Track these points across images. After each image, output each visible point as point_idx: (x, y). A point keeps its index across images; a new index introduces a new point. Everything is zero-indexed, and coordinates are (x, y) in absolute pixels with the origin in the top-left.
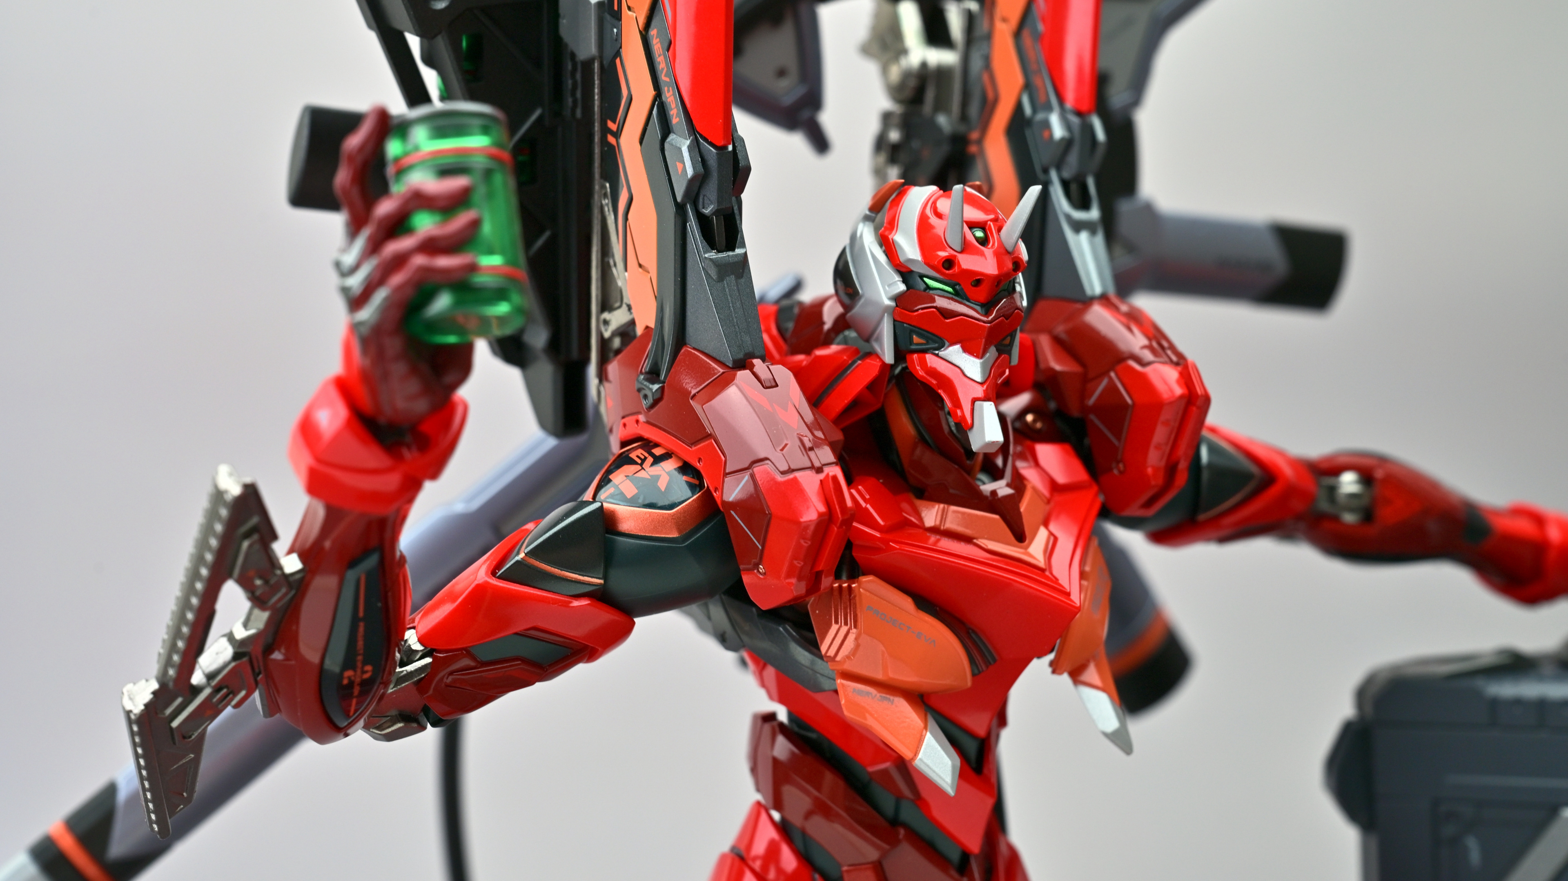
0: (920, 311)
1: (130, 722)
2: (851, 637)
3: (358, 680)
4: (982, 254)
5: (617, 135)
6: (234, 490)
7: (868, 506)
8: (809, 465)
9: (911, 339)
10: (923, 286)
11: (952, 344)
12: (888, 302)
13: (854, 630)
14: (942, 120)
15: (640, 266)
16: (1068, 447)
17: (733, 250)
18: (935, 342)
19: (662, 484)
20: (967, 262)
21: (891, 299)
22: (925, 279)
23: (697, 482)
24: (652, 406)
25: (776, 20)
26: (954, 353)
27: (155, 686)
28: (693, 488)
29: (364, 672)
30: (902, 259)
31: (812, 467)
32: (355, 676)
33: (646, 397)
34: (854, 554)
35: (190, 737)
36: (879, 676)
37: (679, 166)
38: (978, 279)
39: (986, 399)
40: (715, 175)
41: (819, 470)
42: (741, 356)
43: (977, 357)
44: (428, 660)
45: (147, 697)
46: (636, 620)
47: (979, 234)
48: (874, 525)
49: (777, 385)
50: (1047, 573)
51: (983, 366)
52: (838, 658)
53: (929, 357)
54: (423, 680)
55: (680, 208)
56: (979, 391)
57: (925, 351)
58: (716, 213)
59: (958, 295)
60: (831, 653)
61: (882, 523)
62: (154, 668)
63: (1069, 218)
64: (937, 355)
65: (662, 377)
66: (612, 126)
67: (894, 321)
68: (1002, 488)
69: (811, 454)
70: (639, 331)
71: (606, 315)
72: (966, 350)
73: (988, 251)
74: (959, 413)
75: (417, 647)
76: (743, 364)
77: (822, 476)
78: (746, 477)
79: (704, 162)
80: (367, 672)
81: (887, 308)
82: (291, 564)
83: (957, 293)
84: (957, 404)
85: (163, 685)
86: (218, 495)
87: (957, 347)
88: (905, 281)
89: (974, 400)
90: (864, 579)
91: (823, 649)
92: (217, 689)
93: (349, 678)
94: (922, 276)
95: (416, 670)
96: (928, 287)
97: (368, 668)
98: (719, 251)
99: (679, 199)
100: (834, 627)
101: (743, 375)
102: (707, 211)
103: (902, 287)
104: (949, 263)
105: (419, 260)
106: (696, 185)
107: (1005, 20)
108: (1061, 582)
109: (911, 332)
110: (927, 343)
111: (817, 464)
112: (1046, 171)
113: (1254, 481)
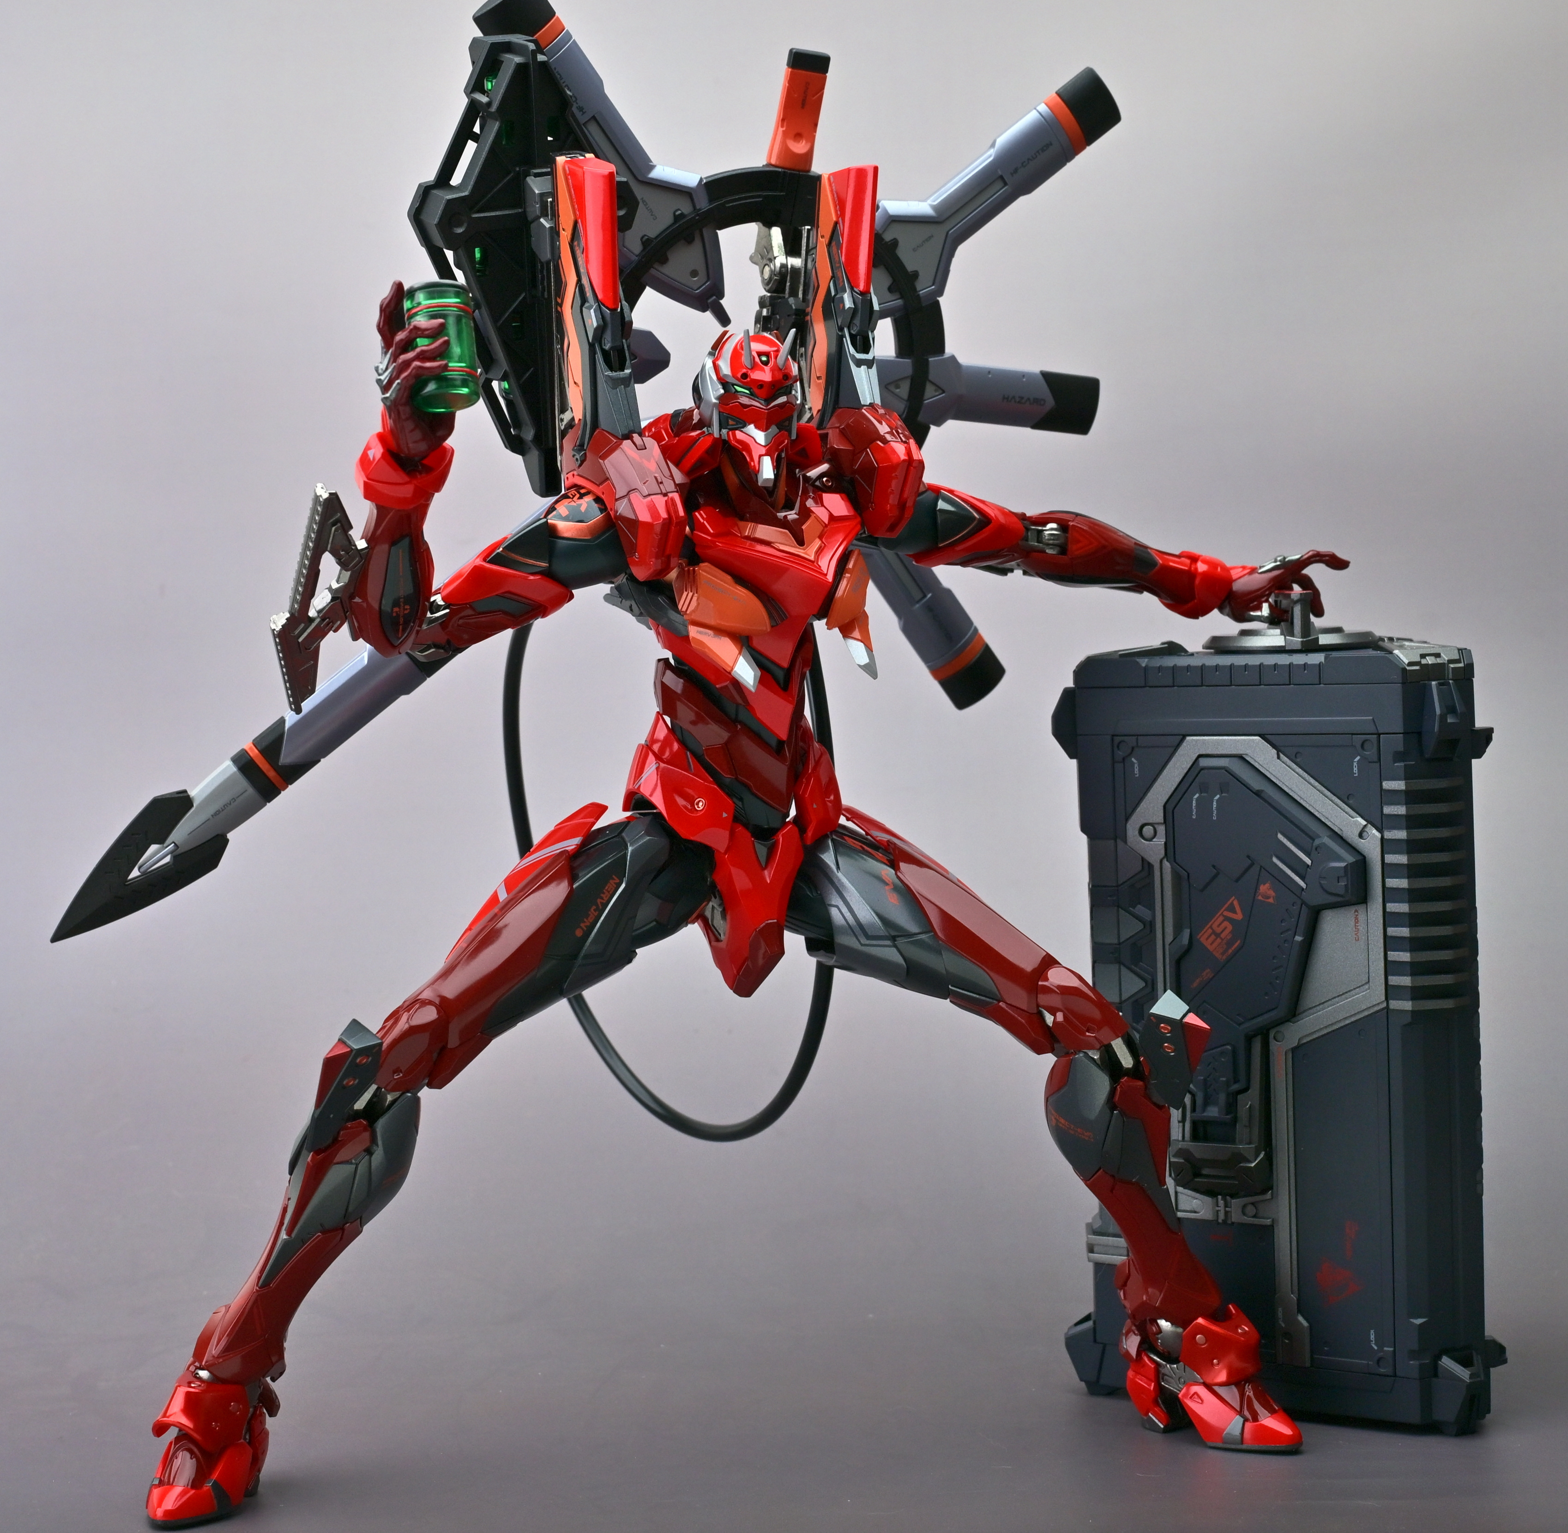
0: (731, 405)
1: (275, 636)
2: (695, 599)
3: (401, 614)
4: (763, 370)
5: (561, 305)
6: (325, 495)
7: (705, 522)
8: (660, 492)
9: (728, 422)
10: (734, 390)
11: (750, 424)
12: (714, 401)
13: (696, 595)
14: (791, 300)
15: (575, 383)
16: (843, 495)
17: (623, 371)
18: (741, 423)
19: (583, 509)
20: (757, 375)
21: (716, 399)
22: (735, 387)
23: (603, 508)
24: (580, 466)
25: (690, 241)
26: (751, 429)
27: (288, 615)
28: (602, 511)
29: (405, 609)
30: (721, 375)
31: (662, 493)
32: (400, 611)
33: (577, 459)
34: (696, 550)
35: (310, 649)
36: (712, 622)
37: (590, 321)
38: (761, 384)
39: (766, 455)
40: (610, 326)
41: (665, 495)
42: (626, 432)
43: (763, 431)
44: (447, 611)
45: (284, 621)
46: (574, 591)
47: (764, 359)
48: (708, 533)
49: (646, 448)
50: (815, 564)
51: (766, 436)
52: (688, 612)
53: (737, 432)
54: (444, 622)
55: (591, 346)
56: (763, 451)
57: (736, 429)
58: (612, 348)
59: (752, 395)
60: (684, 609)
61: (712, 531)
62: (287, 605)
63: (853, 357)
64: (742, 431)
65: (585, 448)
66: (559, 301)
67: (719, 412)
68: (792, 515)
69: (661, 485)
70: (577, 421)
71: (562, 416)
72: (757, 427)
73: (767, 369)
74: (752, 464)
75: (441, 603)
76: (628, 436)
77: (666, 498)
78: (626, 500)
79: (603, 318)
80: (407, 609)
81: (715, 404)
82: (361, 544)
83: (752, 394)
84: (752, 459)
85: (292, 614)
86: (317, 498)
87: (752, 426)
88: (724, 388)
89: (760, 456)
90: (702, 565)
91: (680, 607)
92: (323, 619)
93: (396, 612)
94: (733, 385)
95: (441, 616)
96: (736, 391)
97: (407, 607)
98: (616, 371)
99: (591, 341)
100: (685, 594)
101: (627, 443)
102: (607, 347)
103: (722, 391)
104: (745, 376)
105: (417, 363)
106: (600, 331)
107: (822, 237)
108: (822, 568)
109: (728, 418)
110: (737, 424)
111: (664, 491)
112: (841, 329)
113: (975, 522)
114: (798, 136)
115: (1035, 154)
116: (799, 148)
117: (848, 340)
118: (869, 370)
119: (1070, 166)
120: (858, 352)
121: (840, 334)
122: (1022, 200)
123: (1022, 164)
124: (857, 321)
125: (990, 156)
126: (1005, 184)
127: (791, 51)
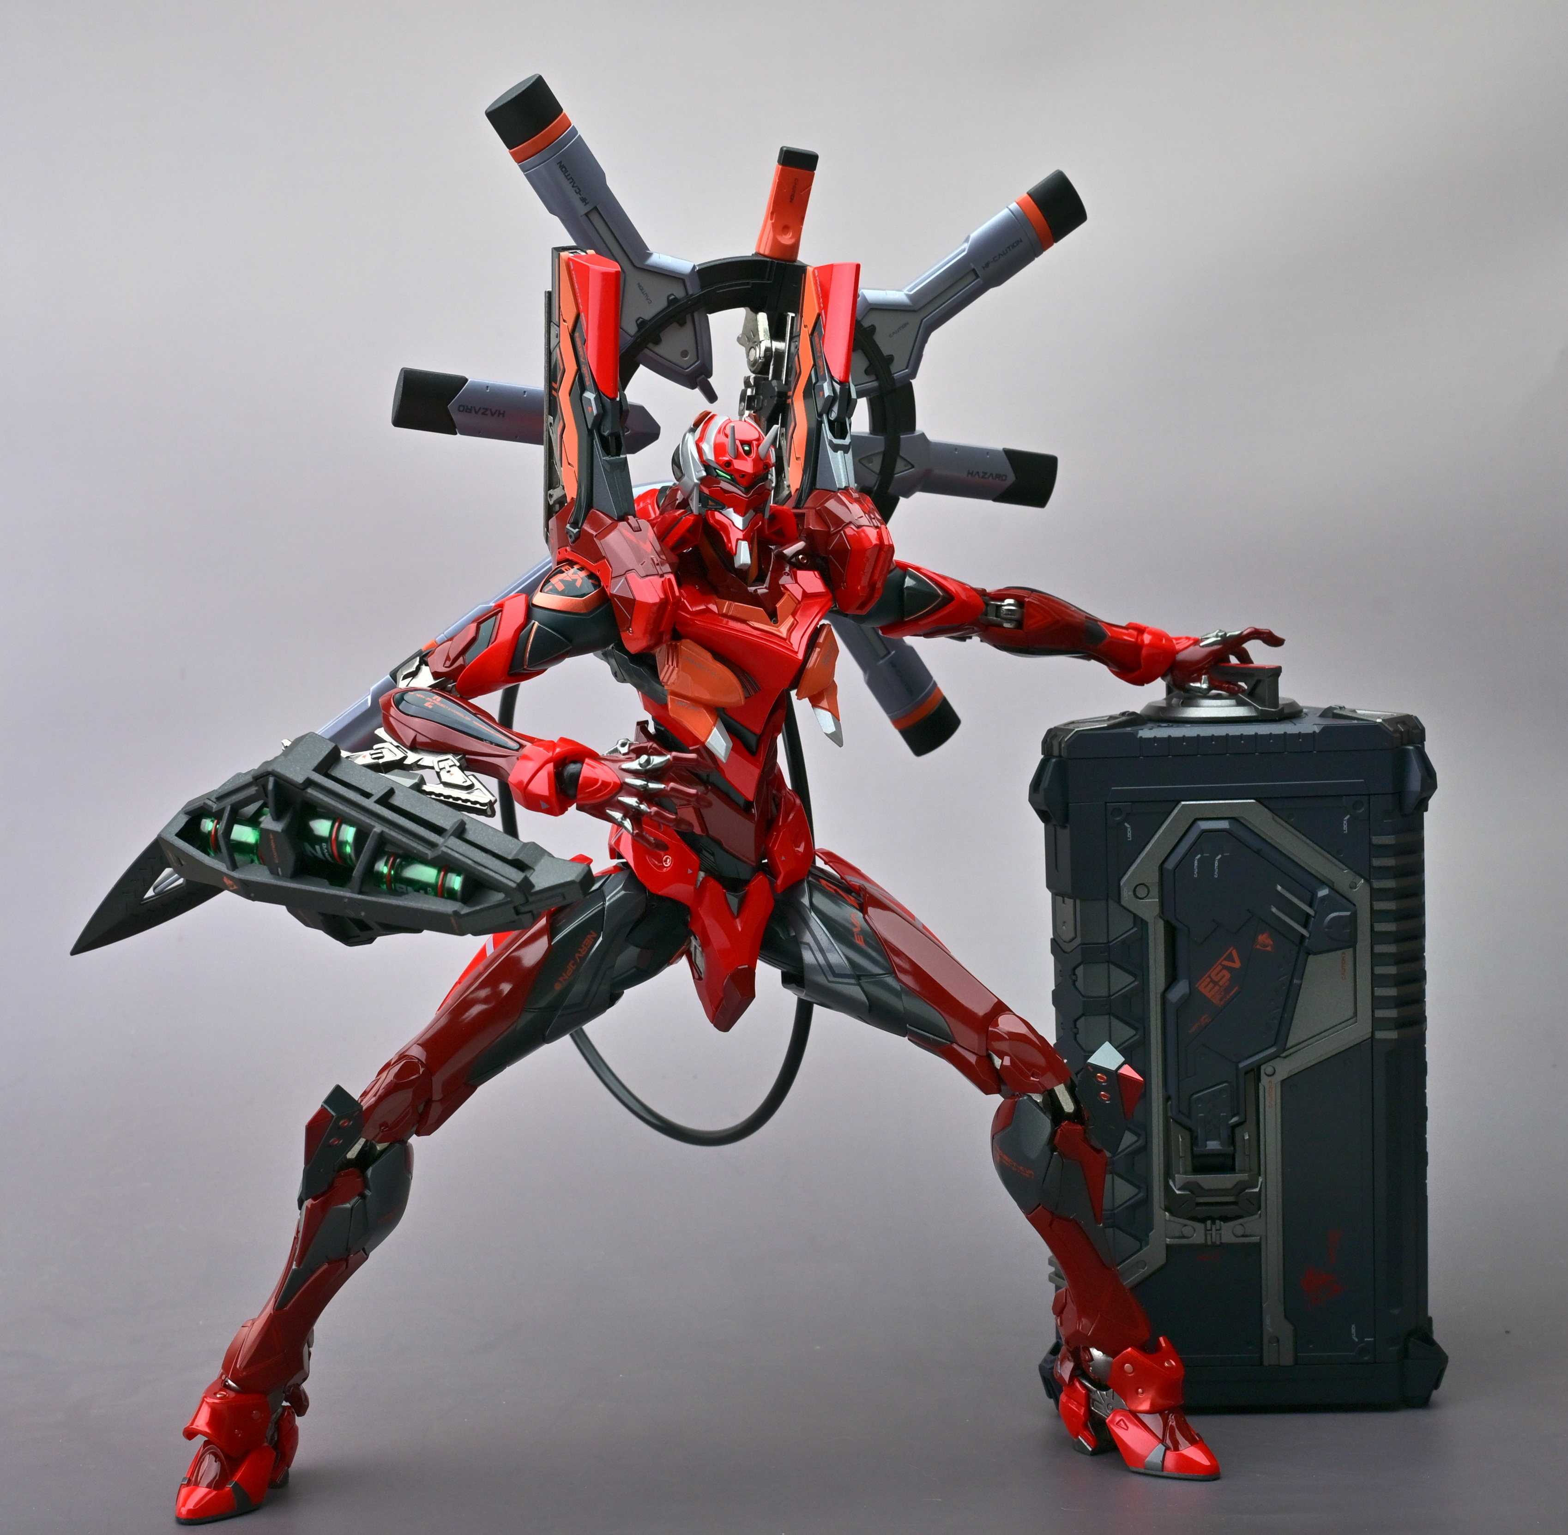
0: (713, 488)
2: (675, 672)
4: (745, 460)
5: (558, 390)
7: (686, 600)
8: (657, 573)
9: (707, 503)
10: (714, 474)
11: (728, 508)
12: (696, 481)
13: (677, 668)
15: (570, 464)
16: (817, 573)
17: (619, 456)
18: (721, 506)
19: (578, 584)
20: (738, 465)
21: (698, 480)
22: (717, 471)
23: (596, 582)
24: (574, 542)
28: (594, 585)
30: (706, 459)
33: (571, 536)
36: (690, 694)
37: (590, 409)
38: (743, 474)
39: (743, 539)
40: (607, 414)
41: (662, 576)
42: (622, 514)
43: (741, 516)
47: (747, 448)
48: (688, 611)
49: (640, 530)
50: (787, 641)
51: (744, 521)
52: (669, 684)
53: (718, 514)
55: (590, 431)
56: (740, 535)
57: (717, 511)
58: (608, 435)
59: (733, 482)
60: (665, 681)
61: (692, 610)
63: (831, 444)
64: (721, 514)
65: (580, 525)
66: (555, 386)
67: (700, 493)
68: (761, 589)
69: (656, 567)
70: (569, 499)
72: (735, 511)
73: (748, 459)
74: (730, 545)
76: (623, 518)
77: (663, 579)
78: (621, 579)
79: (601, 407)
81: (696, 484)
83: (732, 480)
84: (729, 541)
87: (731, 510)
88: (706, 472)
89: (738, 540)
90: (683, 641)
91: (661, 679)
94: (715, 469)
96: (717, 475)
98: (612, 456)
99: (589, 427)
100: (667, 666)
101: (623, 525)
102: (604, 433)
103: (704, 474)
104: (727, 463)
106: (598, 420)
108: (793, 646)
109: (707, 499)
110: (717, 507)
111: (660, 573)
112: (820, 415)
113: (940, 599)
114: (785, 229)
115: (1006, 250)
116: (786, 239)
117: (826, 427)
118: (845, 455)
119: (1037, 261)
120: (835, 437)
121: (819, 419)
122: (992, 292)
123: (994, 259)
124: (835, 409)
125: (964, 251)
126: (977, 277)
127: (782, 149)
